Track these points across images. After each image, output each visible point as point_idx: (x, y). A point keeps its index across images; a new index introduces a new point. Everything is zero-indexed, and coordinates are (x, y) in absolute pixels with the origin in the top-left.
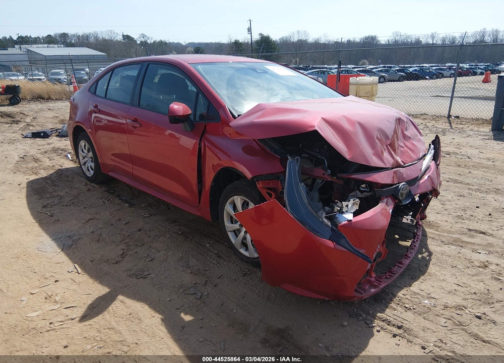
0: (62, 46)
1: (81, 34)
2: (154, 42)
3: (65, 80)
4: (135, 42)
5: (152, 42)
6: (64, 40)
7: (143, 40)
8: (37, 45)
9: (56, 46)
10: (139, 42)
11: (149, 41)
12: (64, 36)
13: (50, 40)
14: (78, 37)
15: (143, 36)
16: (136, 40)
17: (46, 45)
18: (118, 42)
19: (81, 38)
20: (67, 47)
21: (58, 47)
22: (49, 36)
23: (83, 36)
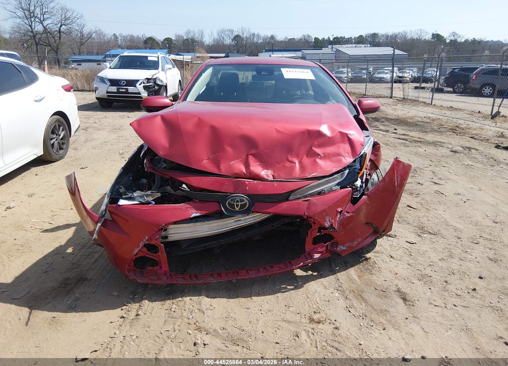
0: (369, 45)
1: (390, 33)
2: (466, 41)
3: (346, 79)
4: (444, 41)
5: (463, 40)
6: (373, 40)
7: (452, 38)
8: (346, 45)
9: (363, 46)
10: (448, 41)
11: (459, 40)
12: (374, 35)
13: (360, 40)
14: (387, 36)
15: (454, 34)
16: (445, 39)
17: (354, 45)
18: (426, 42)
19: (389, 37)
20: (373, 46)
21: (365, 47)
22: (361, 36)
23: (392, 36)
